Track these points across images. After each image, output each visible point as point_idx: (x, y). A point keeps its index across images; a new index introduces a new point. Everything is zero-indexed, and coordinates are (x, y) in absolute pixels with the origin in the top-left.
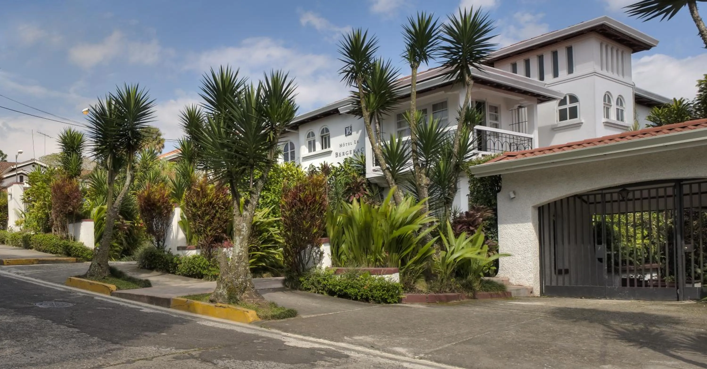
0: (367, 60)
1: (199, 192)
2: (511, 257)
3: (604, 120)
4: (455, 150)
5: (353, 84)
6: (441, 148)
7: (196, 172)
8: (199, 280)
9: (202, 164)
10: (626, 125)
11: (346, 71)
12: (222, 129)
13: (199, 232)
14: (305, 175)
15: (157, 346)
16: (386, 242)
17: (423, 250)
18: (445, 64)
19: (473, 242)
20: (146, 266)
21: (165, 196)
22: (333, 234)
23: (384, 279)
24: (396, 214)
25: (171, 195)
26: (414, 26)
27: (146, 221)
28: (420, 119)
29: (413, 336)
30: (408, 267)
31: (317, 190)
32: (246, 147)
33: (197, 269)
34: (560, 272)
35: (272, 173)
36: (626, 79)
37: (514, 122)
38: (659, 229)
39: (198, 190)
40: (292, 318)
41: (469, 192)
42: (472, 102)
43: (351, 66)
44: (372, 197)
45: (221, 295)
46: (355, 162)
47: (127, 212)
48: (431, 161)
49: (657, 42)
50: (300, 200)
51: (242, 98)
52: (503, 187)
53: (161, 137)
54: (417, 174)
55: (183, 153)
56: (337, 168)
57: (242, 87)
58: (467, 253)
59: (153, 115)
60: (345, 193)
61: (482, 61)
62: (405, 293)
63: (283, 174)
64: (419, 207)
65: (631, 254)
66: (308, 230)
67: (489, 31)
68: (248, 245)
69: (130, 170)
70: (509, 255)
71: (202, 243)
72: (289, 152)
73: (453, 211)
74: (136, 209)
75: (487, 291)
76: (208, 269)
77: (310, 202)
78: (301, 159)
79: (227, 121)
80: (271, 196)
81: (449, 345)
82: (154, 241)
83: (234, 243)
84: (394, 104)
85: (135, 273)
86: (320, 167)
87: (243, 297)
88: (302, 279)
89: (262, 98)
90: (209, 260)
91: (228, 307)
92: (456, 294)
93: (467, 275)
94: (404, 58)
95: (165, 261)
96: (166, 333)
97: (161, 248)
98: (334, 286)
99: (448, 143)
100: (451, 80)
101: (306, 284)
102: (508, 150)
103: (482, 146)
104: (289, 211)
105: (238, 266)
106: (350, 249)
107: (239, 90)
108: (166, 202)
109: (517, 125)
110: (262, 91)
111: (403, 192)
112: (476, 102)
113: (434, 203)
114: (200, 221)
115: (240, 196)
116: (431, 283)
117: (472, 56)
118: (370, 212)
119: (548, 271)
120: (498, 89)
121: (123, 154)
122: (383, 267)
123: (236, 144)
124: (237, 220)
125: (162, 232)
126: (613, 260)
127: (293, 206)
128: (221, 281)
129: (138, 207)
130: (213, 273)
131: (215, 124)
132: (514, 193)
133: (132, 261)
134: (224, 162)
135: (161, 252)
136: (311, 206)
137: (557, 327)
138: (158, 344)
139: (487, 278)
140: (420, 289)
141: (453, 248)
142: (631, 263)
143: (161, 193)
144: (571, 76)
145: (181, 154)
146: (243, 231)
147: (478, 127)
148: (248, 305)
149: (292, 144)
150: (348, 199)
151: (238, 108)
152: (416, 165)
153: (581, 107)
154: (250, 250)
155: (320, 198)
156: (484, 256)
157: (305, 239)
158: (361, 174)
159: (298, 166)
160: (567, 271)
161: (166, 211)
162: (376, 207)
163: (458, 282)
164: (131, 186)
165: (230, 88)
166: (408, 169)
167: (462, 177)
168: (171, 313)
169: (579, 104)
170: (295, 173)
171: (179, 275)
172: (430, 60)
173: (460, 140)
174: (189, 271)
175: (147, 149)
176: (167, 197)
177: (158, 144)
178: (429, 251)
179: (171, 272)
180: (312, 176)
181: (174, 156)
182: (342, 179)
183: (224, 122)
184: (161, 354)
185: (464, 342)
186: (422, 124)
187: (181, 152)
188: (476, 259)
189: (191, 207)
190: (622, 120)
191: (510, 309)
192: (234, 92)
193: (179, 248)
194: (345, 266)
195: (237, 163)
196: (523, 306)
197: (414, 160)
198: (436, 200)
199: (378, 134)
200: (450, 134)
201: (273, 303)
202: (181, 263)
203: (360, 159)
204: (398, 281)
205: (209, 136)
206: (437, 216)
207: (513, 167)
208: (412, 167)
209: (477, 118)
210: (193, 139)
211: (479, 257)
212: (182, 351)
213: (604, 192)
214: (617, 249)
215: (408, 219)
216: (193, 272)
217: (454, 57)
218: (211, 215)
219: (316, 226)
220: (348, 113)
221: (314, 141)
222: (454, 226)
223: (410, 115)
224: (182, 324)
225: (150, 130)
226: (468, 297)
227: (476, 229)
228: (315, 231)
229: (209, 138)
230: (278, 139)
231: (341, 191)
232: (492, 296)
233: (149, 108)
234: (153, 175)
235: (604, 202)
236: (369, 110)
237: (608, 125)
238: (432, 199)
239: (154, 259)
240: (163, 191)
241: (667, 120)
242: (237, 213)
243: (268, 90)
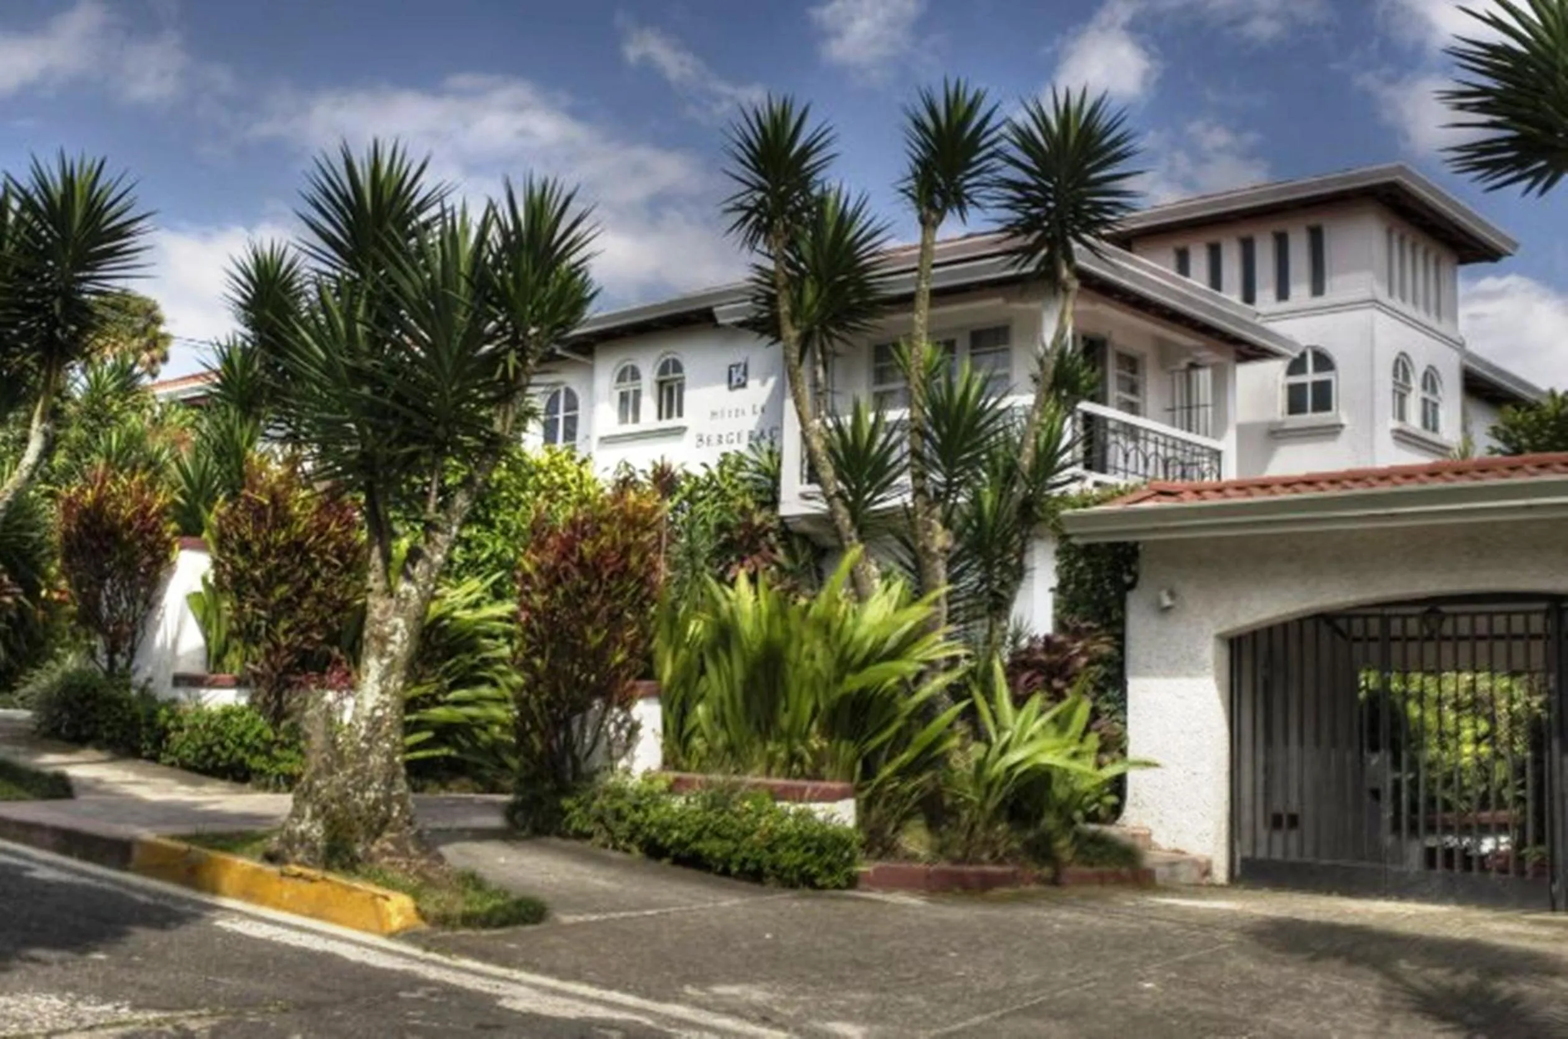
0: (804, 184)
1: (263, 507)
2: (1158, 770)
3: (1395, 424)
4: (1026, 461)
5: (761, 245)
6: (988, 451)
7: (261, 446)
8: (237, 786)
9: (282, 425)
10: (1444, 443)
11: (741, 207)
12: (359, 327)
13: (248, 634)
14: (602, 490)
15: (70, 994)
16: (822, 706)
17: (925, 736)
18: (1010, 226)
19: (1061, 721)
20: (63, 730)
21: (154, 510)
22: (674, 672)
23: (810, 814)
24: (855, 626)
25: (171, 510)
26: (933, 113)
27: (77, 584)
28: (936, 369)
29: (883, 990)
30: (882, 784)
31: (636, 537)
32: (430, 388)
33: (234, 751)
34: (1276, 822)
35: (504, 473)
36: (1444, 327)
37: (1178, 403)
38: (1514, 720)
39: (260, 502)
40: (529, 928)
41: (1054, 582)
42: (1074, 337)
43: (759, 195)
44: (791, 572)
45: (303, 838)
46: (751, 466)
47: (17, 551)
48: (959, 484)
49: (1515, 246)
50: (581, 564)
51: (430, 241)
52: (1142, 577)
53: (162, 329)
54: (919, 517)
55: (226, 385)
56: (697, 478)
57: (435, 210)
58: (1041, 751)
59: (143, 258)
60: (715, 553)
61: (1104, 232)
62: (867, 858)
63: (538, 481)
64: (918, 612)
65: (1448, 782)
66: (600, 654)
67: (1125, 157)
68: (405, 688)
69: (43, 419)
70: (1156, 765)
71: (258, 670)
72: (561, 416)
73: (1011, 630)
74: (50, 543)
75: (1091, 865)
76: (268, 753)
77: (611, 569)
78: (595, 440)
79: (379, 303)
80: (494, 542)
81: (986, 1017)
82: (99, 652)
83: (359, 677)
84: (867, 315)
85: (21, 749)
86: (649, 469)
87: (374, 849)
88: (567, 803)
89: (491, 251)
90: (275, 724)
91: (324, 879)
92: (1009, 869)
93: (1039, 816)
94: (902, 195)
95: (128, 717)
96: (106, 952)
97: (119, 676)
98: (665, 828)
99: (1008, 440)
100: (1025, 270)
101: (577, 820)
102: (1161, 476)
103: (1095, 459)
104: (543, 592)
105: (368, 752)
106: (719, 719)
107: (422, 218)
108: (151, 532)
109: (1185, 411)
110: (494, 232)
111: (878, 565)
112: (1084, 338)
113: (961, 604)
114: (258, 598)
115: (395, 536)
116: (940, 835)
117: (1078, 213)
118: (784, 616)
119: (1246, 816)
120: (1139, 312)
121: (26, 367)
122: (809, 778)
123: (400, 377)
124: (375, 606)
125: (130, 625)
126: (1404, 796)
127: (558, 581)
128: (305, 796)
129: (55, 538)
130: (284, 767)
131: (340, 309)
132: (1172, 594)
133: (16, 707)
134: (352, 426)
135: (116, 688)
136: (613, 584)
137: (1267, 974)
138: (73, 987)
139: (1093, 827)
140: (912, 849)
141: (1006, 736)
142: (1448, 806)
143: (137, 502)
144: (1318, 301)
145: (217, 386)
146: (393, 642)
147: (1085, 406)
148: (389, 876)
149: (570, 393)
150: (722, 572)
151: (415, 269)
152: (919, 491)
153: (1343, 383)
154: (411, 705)
155: (642, 560)
156: (1085, 765)
157: (587, 679)
158: (762, 505)
159: (584, 461)
160: (1294, 821)
161: (148, 559)
162: (802, 601)
163: (1014, 834)
164: (42, 471)
165: (398, 206)
166: (897, 501)
167: (1041, 537)
168: (128, 886)
169: (1337, 376)
170: (573, 481)
171: (172, 764)
172: (972, 212)
173: (1037, 436)
174: (206, 757)
175: (110, 362)
176: (157, 514)
177: (148, 349)
178: (939, 740)
179: (145, 753)
180: (622, 493)
181: (199, 389)
182: (708, 510)
183: (369, 308)
184: (80, 1021)
185: (1026, 1012)
186: (942, 380)
187: (218, 380)
188: (1066, 772)
189: (232, 552)
190: (1435, 429)
191: (1150, 918)
192: (409, 222)
193: (180, 680)
194: (701, 769)
195: (395, 434)
196: (1186, 912)
197: (914, 477)
198: (968, 597)
199: (820, 394)
200: (1012, 418)
201: (473, 876)
202: (180, 729)
203: (765, 460)
204: (851, 823)
205: (316, 341)
206: (968, 643)
207: (1172, 524)
208: (908, 497)
209: (1084, 383)
210: (263, 347)
211: (1075, 766)
212: (153, 1015)
213: (1387, 611)
214: (1414, 765)
215: (889, 645)
216: (219, 759)
217: (1034, 211)
218: (293, 583)
219: (624, 645)
220: (741, 325)
221: (637, 393)
222: (1012, 672)
223: (910, 351)
224: (162, 925)
225: (127, 303)
226: (1040, 880)
227: (1070, 685)
228: (619, 658)
229: (315, 347)
230: (529, 375)
231: (705, 546)
232: (1102, 880)
233: (129, 235)
234: (118, 442)
235: (1387, 639)
236: (798, 323)
237: (1402, 437)
238: (957, 591)
239: (93, 709)
240: (146, 496)
241: (1533, 441)
242: (379, 586)
243: (511, 227)
